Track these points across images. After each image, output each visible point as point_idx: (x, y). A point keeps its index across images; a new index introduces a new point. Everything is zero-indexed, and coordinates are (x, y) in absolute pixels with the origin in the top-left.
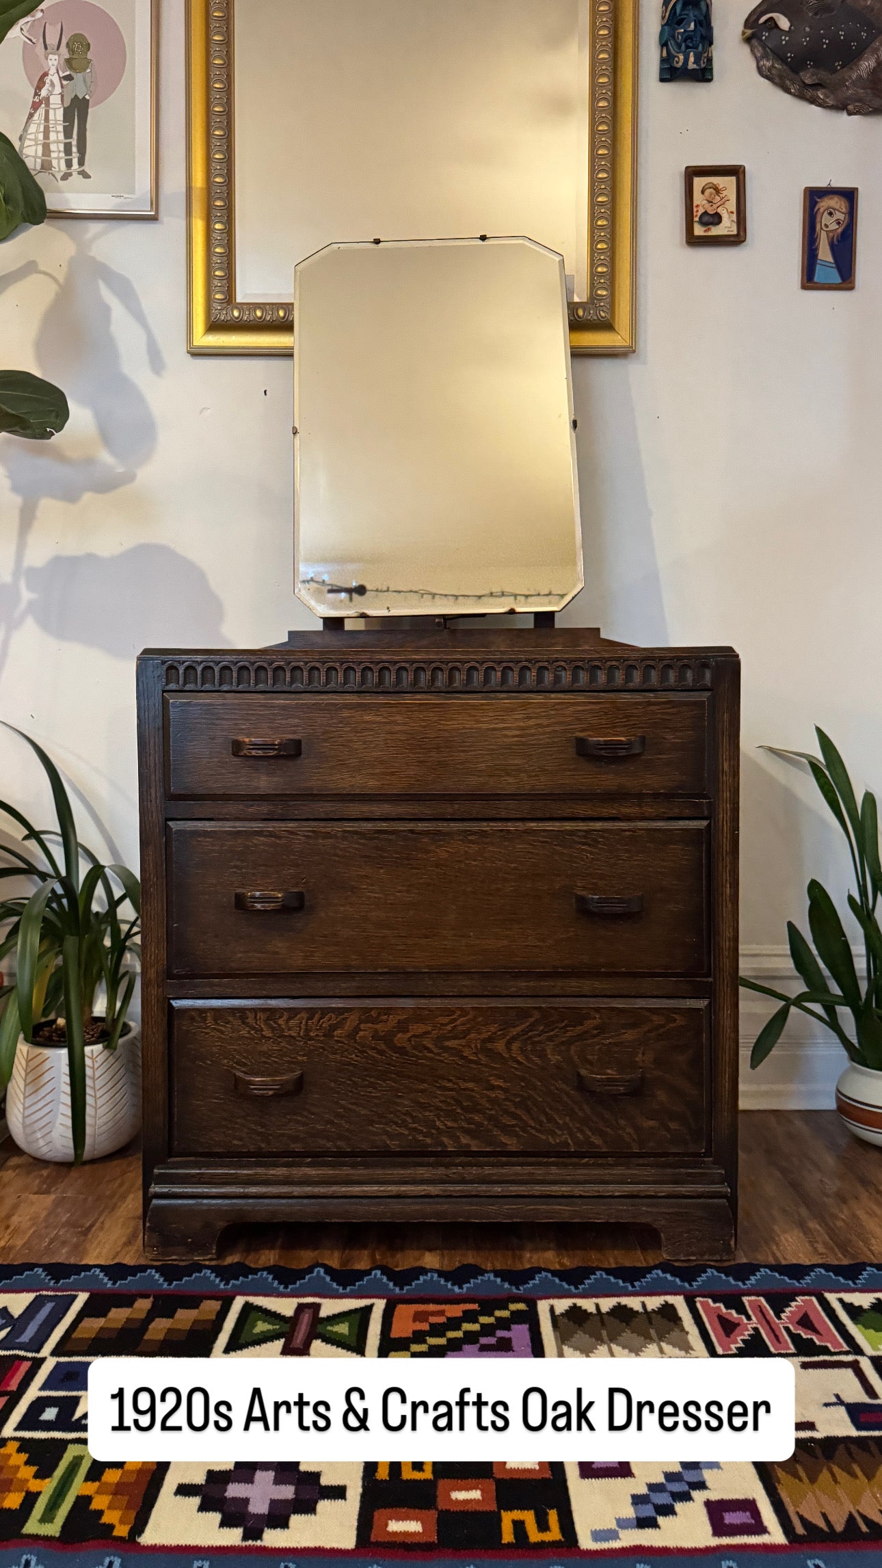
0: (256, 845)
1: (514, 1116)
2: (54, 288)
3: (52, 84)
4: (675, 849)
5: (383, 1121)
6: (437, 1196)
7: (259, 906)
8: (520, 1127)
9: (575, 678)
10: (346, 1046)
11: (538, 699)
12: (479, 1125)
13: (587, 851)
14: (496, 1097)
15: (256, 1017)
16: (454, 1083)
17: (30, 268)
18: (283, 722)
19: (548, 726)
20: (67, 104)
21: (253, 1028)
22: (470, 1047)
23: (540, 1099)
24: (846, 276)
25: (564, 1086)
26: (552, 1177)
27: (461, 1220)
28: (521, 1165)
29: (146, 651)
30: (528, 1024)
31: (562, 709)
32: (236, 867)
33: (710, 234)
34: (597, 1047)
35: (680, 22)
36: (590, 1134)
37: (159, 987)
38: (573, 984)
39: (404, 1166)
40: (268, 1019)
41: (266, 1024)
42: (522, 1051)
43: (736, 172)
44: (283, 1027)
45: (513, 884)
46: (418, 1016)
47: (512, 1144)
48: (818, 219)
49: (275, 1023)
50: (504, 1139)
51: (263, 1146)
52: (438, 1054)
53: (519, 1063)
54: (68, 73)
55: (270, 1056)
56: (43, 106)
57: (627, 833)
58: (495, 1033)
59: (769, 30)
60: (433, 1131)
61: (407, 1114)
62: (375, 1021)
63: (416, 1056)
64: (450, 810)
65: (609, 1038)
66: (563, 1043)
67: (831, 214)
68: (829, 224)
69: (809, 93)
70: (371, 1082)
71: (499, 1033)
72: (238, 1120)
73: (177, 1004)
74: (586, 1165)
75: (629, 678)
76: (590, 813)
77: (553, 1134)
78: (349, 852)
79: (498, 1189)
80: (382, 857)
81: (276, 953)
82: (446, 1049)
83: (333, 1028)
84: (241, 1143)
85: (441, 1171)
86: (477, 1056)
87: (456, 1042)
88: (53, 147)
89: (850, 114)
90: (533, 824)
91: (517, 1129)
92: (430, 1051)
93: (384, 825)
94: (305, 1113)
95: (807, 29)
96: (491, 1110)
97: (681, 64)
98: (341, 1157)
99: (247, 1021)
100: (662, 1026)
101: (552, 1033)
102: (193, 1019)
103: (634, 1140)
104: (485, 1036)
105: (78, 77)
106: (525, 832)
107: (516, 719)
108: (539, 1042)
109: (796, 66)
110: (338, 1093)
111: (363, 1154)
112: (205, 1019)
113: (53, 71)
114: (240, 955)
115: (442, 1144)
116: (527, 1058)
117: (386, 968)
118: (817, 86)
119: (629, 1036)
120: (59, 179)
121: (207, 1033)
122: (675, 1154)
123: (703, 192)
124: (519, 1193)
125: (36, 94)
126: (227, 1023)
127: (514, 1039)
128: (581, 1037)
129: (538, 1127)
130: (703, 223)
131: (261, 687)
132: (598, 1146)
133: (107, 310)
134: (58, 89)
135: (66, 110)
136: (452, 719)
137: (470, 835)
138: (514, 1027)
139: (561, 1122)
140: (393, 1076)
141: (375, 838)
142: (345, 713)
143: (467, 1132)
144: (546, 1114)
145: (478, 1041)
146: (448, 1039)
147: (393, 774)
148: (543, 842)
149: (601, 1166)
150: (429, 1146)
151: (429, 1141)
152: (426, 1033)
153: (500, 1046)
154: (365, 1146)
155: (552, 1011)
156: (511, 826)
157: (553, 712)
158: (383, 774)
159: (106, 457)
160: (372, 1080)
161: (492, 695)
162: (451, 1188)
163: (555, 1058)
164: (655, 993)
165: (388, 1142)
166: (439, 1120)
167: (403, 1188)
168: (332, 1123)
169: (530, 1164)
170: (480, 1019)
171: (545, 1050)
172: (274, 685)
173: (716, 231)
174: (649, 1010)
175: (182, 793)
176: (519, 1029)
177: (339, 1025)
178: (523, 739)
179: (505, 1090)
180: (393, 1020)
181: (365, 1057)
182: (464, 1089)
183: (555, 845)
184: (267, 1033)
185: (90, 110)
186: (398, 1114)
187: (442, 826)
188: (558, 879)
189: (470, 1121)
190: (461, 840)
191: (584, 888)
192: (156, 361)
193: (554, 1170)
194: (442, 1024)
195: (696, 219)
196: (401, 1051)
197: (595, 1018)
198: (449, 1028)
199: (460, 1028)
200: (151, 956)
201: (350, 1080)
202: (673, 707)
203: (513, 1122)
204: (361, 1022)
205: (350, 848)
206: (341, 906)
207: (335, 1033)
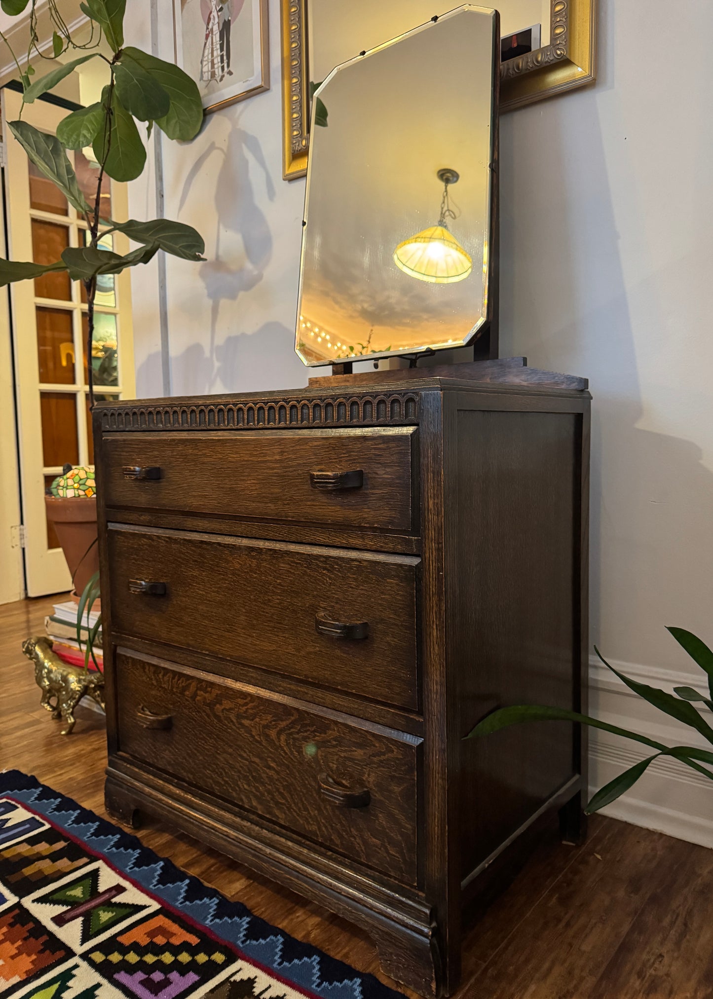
0: (143, 545)
1: (283, 796)
2: (222, 156)
3: (214, 18)
4: (392, 583)
5: (210, 768)
8: (287, 807)
9: (314, 416)
10: (191, 705)
11: (289, 435)
12: (262, 794)
13: (327, 576)
14: (272, 776)
15: (149, 668)
16: (248, 755)
17: (212, 147)
18: (151, 454)
19: (295, 459)
20: (221, 28)
21: (149, 677)
22: (256, 728)
23: (299, 789)
28: (286, 838)
30: (291, 721)
34: (335, 757)
36: (332, 832)
40: (154, 671)
41: (154, 675)
42: (287, 743)
44: (162, 680)
46: (227, 693)
47: (281, 817)
49: (158, 676)
50: (277, 812)
51: (155, 761)
52: (238, 728)
53: (285, 752)
54: (220, 6)
55: (156, 699)
56: (210, 35)
58: (271, 722)
60: (237, 788)
61: (223, 768)
62: (204, 690)
63: (227, 725)
65: (344, 752)
70: (204, 737)
71: (273, 723)
74: (329, 858)
77: (308, 822)
78: (187, 556)
79: (268, 851)
80: (204, 562)
81: (154, 626)
82: (243, 725)
83: (185, 689)
84: (146, 755)
86: (260, 738)
87: (248, 722)
88: (215, 61)
91: (285, 808)
92: (234, 724)
94: (173, 746)
96: (269, 785)
99: (146, 670)
100: (383, 754)
101: (305, 734)
102: (123, 662)
103: (362, 850)
104: (265, 722)
105: (225, 7)
108: (297, 739)
110: (188, 738)
112: (128, 663)
113: (214, 8)
115: (242, 800)
116: (290, 750)
119: (359, 753)
120: (219, 81)
121: (129, 674)
125: (207, 29)
126: (137, 669)
127: (282, 731)
128: (325, 744)
129: (297, 811)
132: (337, 845)
133: (247, 163)
134: (217, 20)
135: (220, 32)
137: (253, 551)
138: (282, 721)
139: (312, 813)
140: (215, 736)
141: (200, 547)
142: (180, 447)
143: (256, 797)
144: (303, 804)
145: (261, 726)
146: (243, 718)
150: (236, 798)
151: (235, 794)
152: (232, 708)
153: (273, 733)
154: (202, 783)
155: (306, 714)
156: (276, 547)
158: (200, 496)
159: (249, 266)
160: (205, 735)
162: (242, 836)
163: (308, 756)
165: (213, 785)
166: (240, 780)
168: (186, 759)
170: (261, 707)
171: (301, 747)
172: (149, 425)
175: (112, 503)
176: (285, 724)
177: (187, 688)
178: (280, 471)
179: (278, 773)
180: (214, 693)
181: (201, 717)
182: (253, 762)
183: (306, 567)
184: (155, 682)
185: (231, 27)
186: (218, 766)
187: (236, 542)
188: (308, 598)
189: (257, 789)
190: (247, 555)
192: (271, 191)
194: (240, 705)
196: (219, 718)
197: (335, 730)
198: (244, 708)
199: (251, 711)
201: (194, 731)
203: (283, 801)
204: (198, 689)
205: (188, 553)
206: (184, 597)
207: (185, 693)
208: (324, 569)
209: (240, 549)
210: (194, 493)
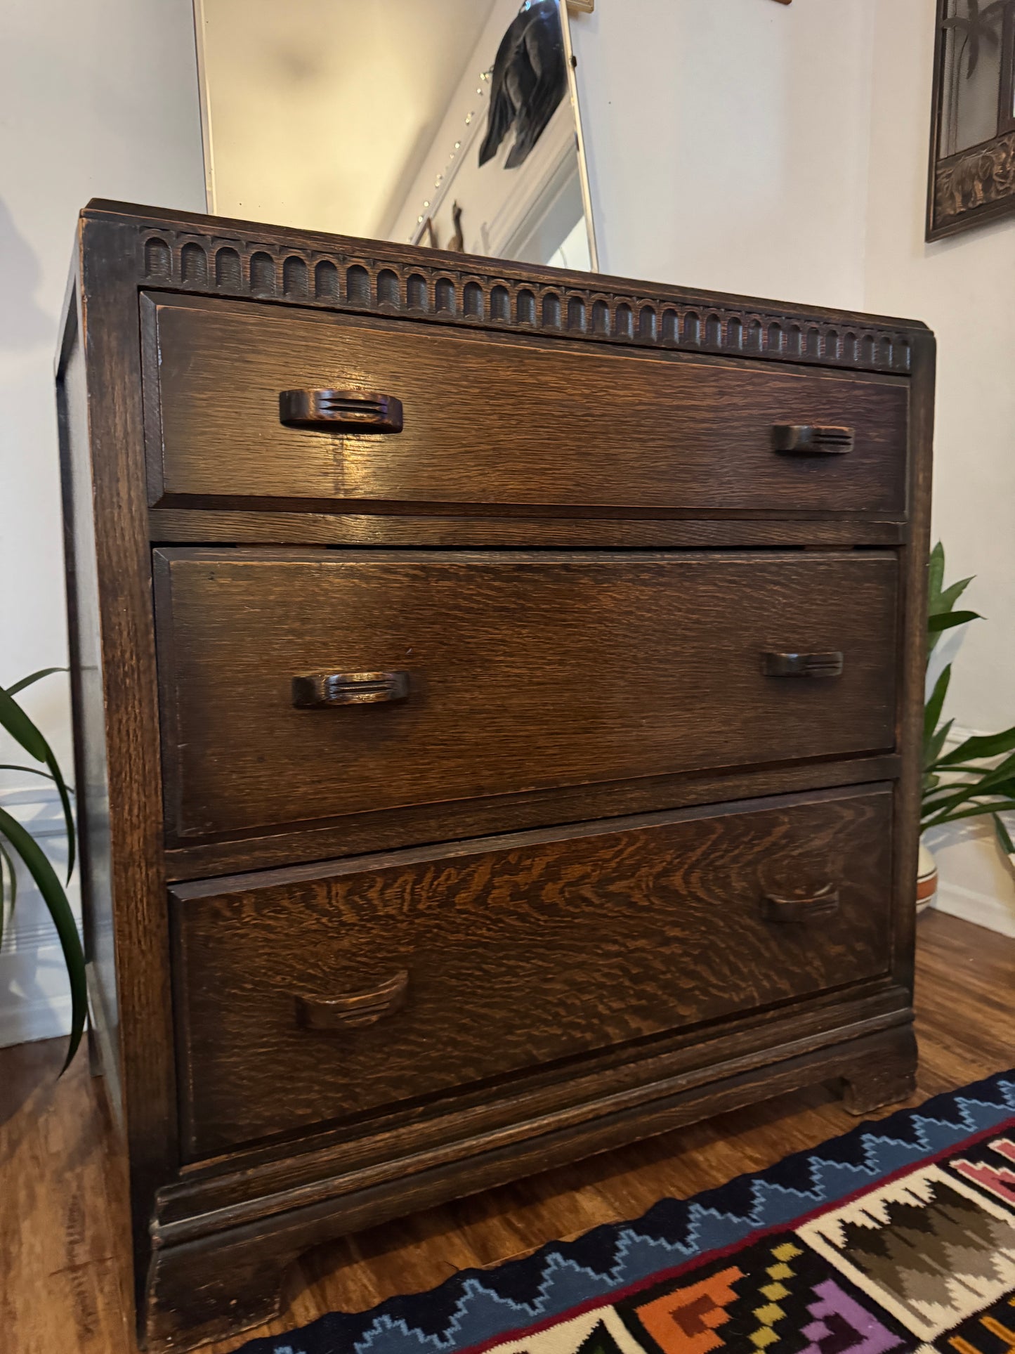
1: (691, 975)
4: (868, 588)
5: (528, 1022)
6: (610, 1114)
8: (699, 989)
9: (772, 342)
10: (472, 918)
11: (729, 366)
12: (653, 997)
13: (779, 593)
14: (673, 953)
15: (329, 892)
16: (621, 945)
19: (746, 407)
21: (325, 913)
22: (639, 887)
23: (723, 946)
25: (748, 922)
26: (738, 1047)
27: (639, 1138)
28: (703, 1040)
29: (95, 203)
30: (709, 843)
31: (760, 384)
32: (292, 631)
34: (786, 862)
36: (776, 978)
37: (149, 865)
38: (761, 781)
40: (350, 892)
41: (347, 902)
42: (703, 881)
44: (376, 902)
45: (696, 644)
46: (575, 853)
47: (690, 1014)
49: (362, 897)
50: (681, 1010)
51: (345, 1105)
52: (601, 906)
53: (699, 899)
55: (354, 954)
57: (822, 568)
58: (670, 863)
60: (595, 1021)
61: (561, 1003)
62: (514, 870)
63: (571, 914)
64: (618, 535)
65: (797, 847)
66: (749, 864)
70: (510, 967)
71: (676, 861)
72: (304, 1075)
73: (184, 893)
74: (773, 1020)
75: (830, 348)
77: (737, 988)
78: (478, 602)
79: (682, 1081)
80: (524, 608)
81: (367, 779)
83: (453, 891)
84: (309, 1111)
85: (608, 1075)
86: (649, 900)
87: (624, 883)
90: (719, 556)
91: (697, 993)
92: (590, 903)
93: (524, 558)
94: (415, 1037)
96: (664, 973)
98: (467, 1093)
99: (313, 902)
100: (852, 822)
101: (736, 852)
102: (216, 915)
103: (821, 975)
104: (658, 868)
106: (709, 566)
107: (705, 394)
108: (723, 866)
110: (462, 993)
111: (501, 1078)
112: (238, 911)
114: (302, 790)
115: (607, 1036)
116: (709, 890)
117: (532, 784)
119: (818, 842)
121: (243, 936)
122: (859, 982)
124: (708, 1080)
126: (278, 912)
127: (693, 867)
128: (768, 851)
129: (721, 984)
131: (325, 301)
132: (785, 993)
136: (625, 387)
137: (643, 572)
138: (693, 850)
139: (745, 970)
140: (541, 950)
141: (518, 579)
142: (473, 363)
143: (636, 1011)
144: (730, 964)
145: (651, 878)
146: (612, 881)
147: (543, 472)
148: (730, 582)
149: (787, 1016)
151: (588, 1036)
152: (583, 877)
153: (677, 880)
154: (503, 1067)
155: (736, 821)
156: (694, 559)
157: (749, 388)
158: (527, 471)
160: (512, 963)
161: (673, 354)
162: (623, 1096)
163: (738, 885)
164: (846, 781)
165: (535, 1052)
166: (602, 1003)
167: (565, 1115)
168: (454, 1043)
169: (711, 1037)
170: (652, 845)
171: (728, 876)
172: (348, 298)
174: (840, 803)
176: (699, 852)
177: (464, 883)
178: (715, 426)
179: (683, 941)
180: (539, 865)
181: (502, 930)
182: (634, 951)
183: (745, 586)
184: (349, 917)
186: (549, 1007)
187: (605, 559)
188: (747, 634)
189: (640, 995)
190: (629, 581)
191: (776, 645)
193: (741, 1036)
194: (604, 861)
196: (551, 910)
197: (784, 823)
198: (613, 864)
199: (627, 862)
200: (130, 811)
201: (481, 969)
202: (875, 395)
203: (692, 984)
204: (494, 874)
205: (479, 594)
206: (467, 691)
207: (457, 900)
208: (776, 583)
209: (615, 571)
210: (510, 466)
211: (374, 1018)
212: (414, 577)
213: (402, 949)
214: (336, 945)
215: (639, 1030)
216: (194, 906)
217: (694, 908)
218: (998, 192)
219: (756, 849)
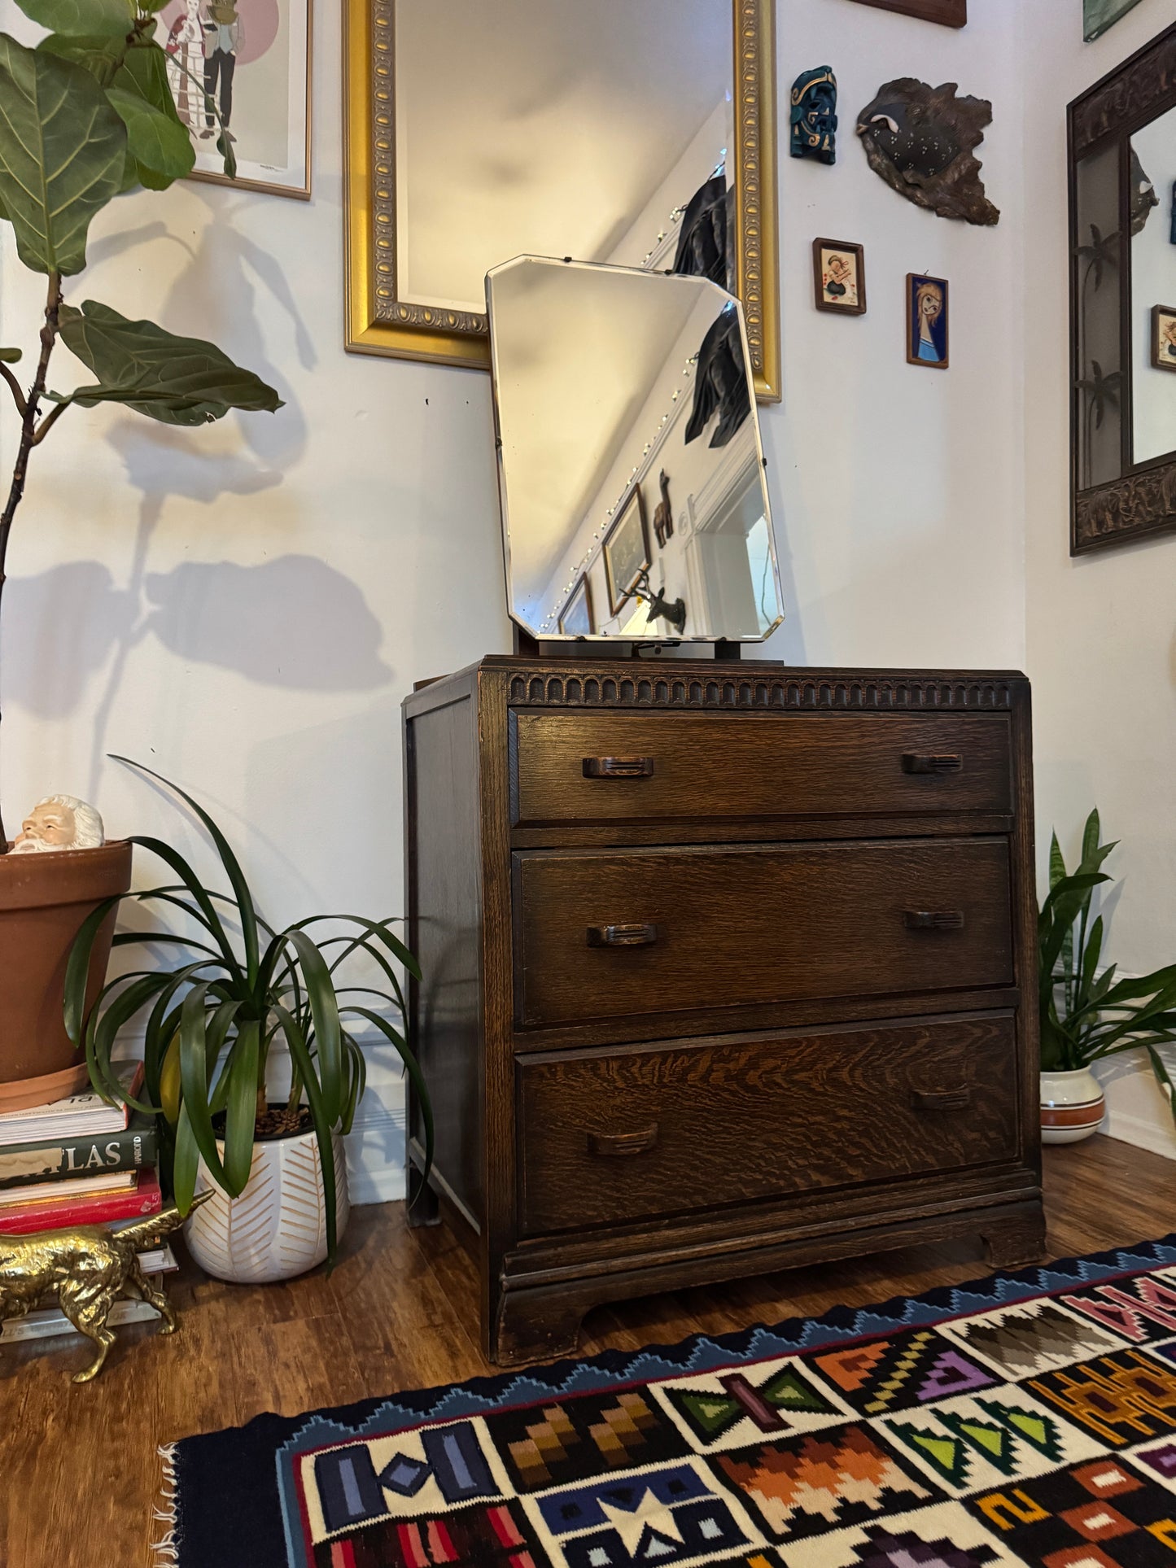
0: (607, 875)
1: (857, 1145)
2: (186, 256)
3: (191, 30)
4: (985, 864)
5: (738, 1167)
6: (798, 1240)
7: (625, 941)
8: (863, 1156)
9: (900, 698)
10: (699, 1091)
11: (868, 717)
12: (828, 1159)
13: (914, 869)
14: (843, 1127)
15: (608, 1067)
16: (804, 1118)
17: (156, 230)
18: (635, 740)
19: (881, 743)
20: (209, 55)
21: (606, 1080)
22: (817, 1078)
23: (881, 1125)
24: (941, 358)
25: (901, 1109)
26: (895, 1203)
27: (819, 1261)
28: (866, 1195)
29: (486, 661)
30: (868, 1048)
31: (890, 728)
32: (589, 900)
33: (837, 302)
34: (928, 1065)
35: (814, 106)
36: (924, 1153)
37: (506, 1041)
38: (906, 1005)
39: (764, 1213)
40: (621, 1068)
41: (619, 1073)
42: (864, 1076)
43: (856, 249)
44: (637, 1075)
45: (851, 905)
46: (768, 1050)
47: (858, 1175)
48: (920, 303)
49: (628, 1071)
50: (851, 1171)
51: (619, 1212)
52: (788, 1089)
53: (862, 1090)
54: (210, 22)
55: (624, 1109)
56: (180, 51)
57: (947, 850)
58: (839, 1062)
59: (881, 129)
60: (786, 1172)
61: (762, 1157)
62: (726, 1060)
63: (767, 1094)
64: (793, 832)
65: (938, 1055)
66: (899, 1065)
67: (929, 300)
68: (928, 308)
69: (909, 191)
70: (725, 1128)
71: (843, 1060)
72: (592, 1188)
73: (524, 1061)
74: (923, 1185)
75: (945, 698)
76: (917, 831)
77: (893, 1159)
78: (700, 878)
79: (851, 1222)
80: (729, 882)
81: (630, 993)
82: (793, 1082)
83: (686, 1071)
84: (595, 1213)
85: (797, 1212)
86: (823, 1087)
87: (804, 1074)
88: (191, 100)
89: (939, 215)
90: (866, 844)
91: (862, 1159)
92: (781, 1087)
93: (729, 849)
94: (660, 1170)
95: (912, 135)
96: (837, 1142)
97: (816, 143)
98: (697, 1214)
99: (598, 1072)
100: (980, 1038)
101: (889, 1056)
102: (542, 1076)
103: (961, 1155)
104: (830, 1065)
105: (223, 29)
106: (859, 851)
107: (852, 738)
108: (879, 1066)
109: (901, 166)
110: (693, 1143)
111: (721, 1206)
112: (554, 1074)
113: (192, 15)
114: (592, 999)
115: (795, 1184)
116: (869, 1084)
117: (737, 1001)
118: (917, 186)
119: (954, 1052)
120: (198, 135)
121: (558, 1091)
122: (993, 1163)
123: (830, 263)
124: (871, 1224)
125: (171, 37)
126: (578, 1077)
127: (856, 1065)
128: (915, 1057)
129: (880, 1154)
130: (831, 291)
131: (609, 702)
132: (932, 1166)
133: (249, 291)
134: (198, 37)
135: (207, 62)
136: (796, 737)
137: (811, 856)
138: (856, 1053)
139: (899, 1145)
140: (747, 1118)
141: (724, 863)
142: (696, 731)
143: (817, 1168)
144: (887, 1139)
145: (825, 1071)
146: (796, 1072)
147: (741, 794)
148: (876, 861)
149: (934, 1184)
150: (781, 1188)
151: (782, 1183)
152: (775, 1068)
153: (844, 1074)
154: (722, 1198)
155: (889, 1034)
156: (848, 846)
157: (883, 731)
158: (732, 794)
159: (247, 454)
160: (726, 1124)
161: (828, 713)
162: (809, 1228)
163: (892, 1081)
164: (974, 1006)
165: (744, 1190)
166: (791, 1159)
167: (765, 1237)
168: (688, 1177)
169: (874, 1193)
170: (825, 1048)
171: (884, 1074)
172: (621, 699)
173: (841, 300)
174: (970, 1023)
175: (531, 818)
176: (861, 1054)
177: (692, 1067)
178: (859, 758)
179: (850, 1120)
180: (745, 1057)
181: (719, 1101)
182: (813, 1124)
183: (887, 864)
184: (620, 1084)
185: (236, 68)
186: (753, 1158)
187: (784, 848)
188: (890, 898)
189: (819, 1156)
190: (802, 862)
191: (913, 906)
192: (307, 355)
193: (898, 1195)
194: (790, 1057)
195: (825, 287)
196: (752, 1089)
197: (926, 1036)
198: (797, 1060)
199: (806, 1059)
200: (496, 1007)
201: (705, 1127)
202: (982, 727)
203: (858, 1152)
204: (713, 1062)
205: (700, 873)
206: (694, 937)
207: (689, 1077)
208: (911, 862)
209: (792, 856)
210: (719, 791)
211: (638, 1150)
212: (659, 863)
213: (653, 1108)
214: (612, 1102)
215: (819, 1182)
216: (529, 1068)
217: (857, 1095)
218: (1125, 523)
219: (904, 1055)
